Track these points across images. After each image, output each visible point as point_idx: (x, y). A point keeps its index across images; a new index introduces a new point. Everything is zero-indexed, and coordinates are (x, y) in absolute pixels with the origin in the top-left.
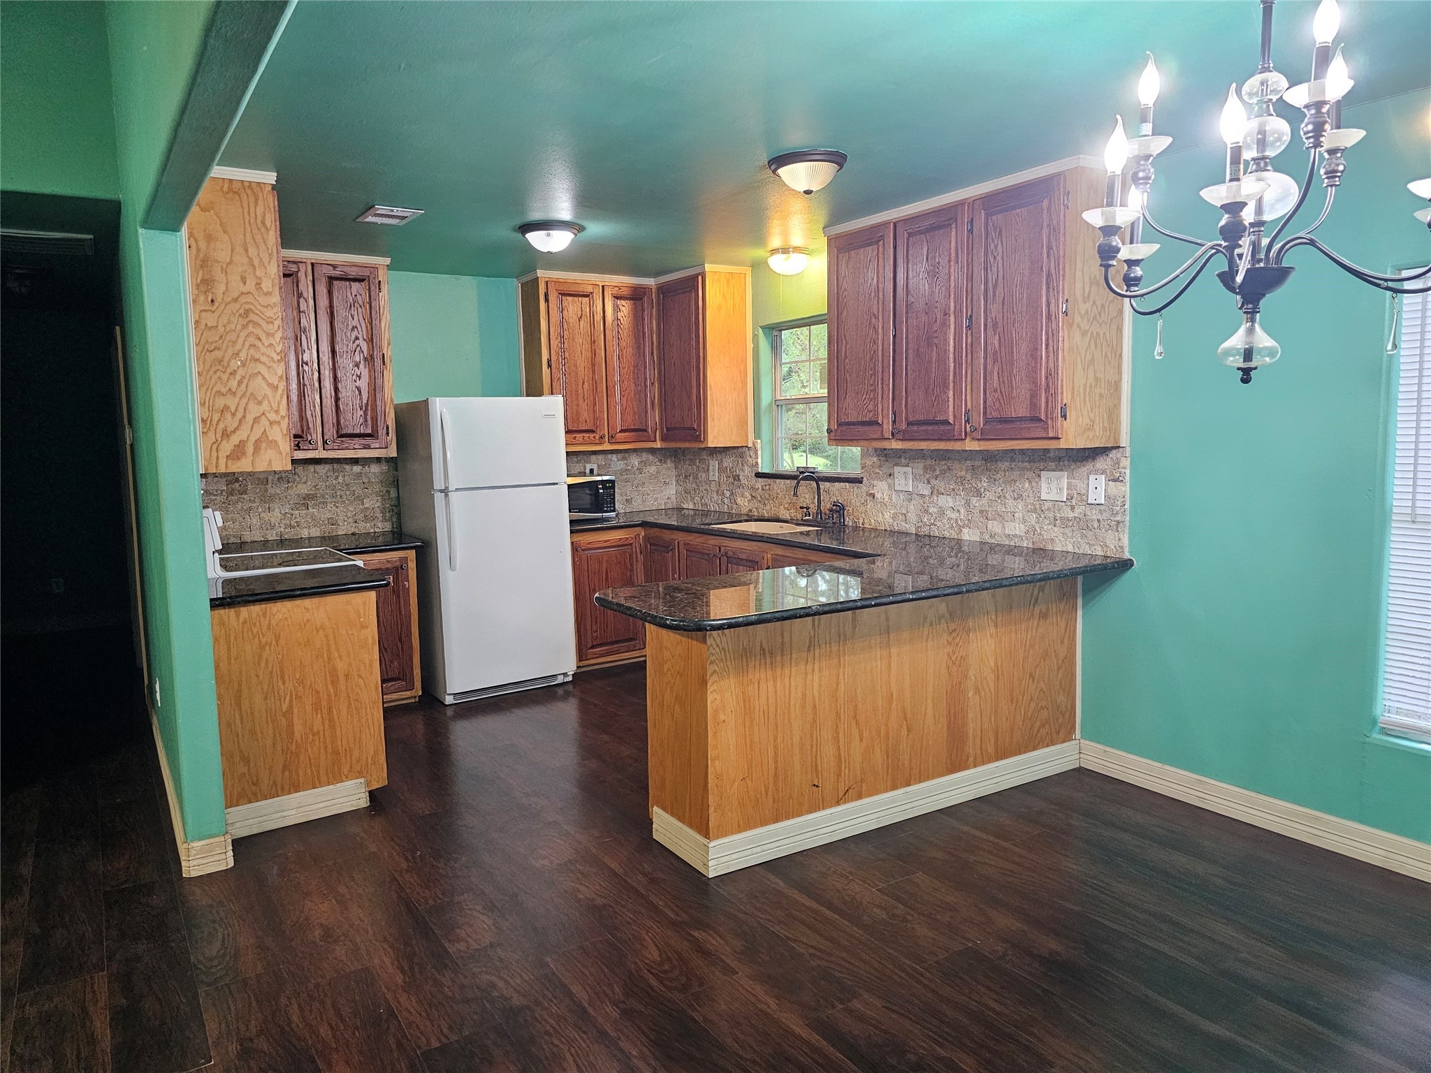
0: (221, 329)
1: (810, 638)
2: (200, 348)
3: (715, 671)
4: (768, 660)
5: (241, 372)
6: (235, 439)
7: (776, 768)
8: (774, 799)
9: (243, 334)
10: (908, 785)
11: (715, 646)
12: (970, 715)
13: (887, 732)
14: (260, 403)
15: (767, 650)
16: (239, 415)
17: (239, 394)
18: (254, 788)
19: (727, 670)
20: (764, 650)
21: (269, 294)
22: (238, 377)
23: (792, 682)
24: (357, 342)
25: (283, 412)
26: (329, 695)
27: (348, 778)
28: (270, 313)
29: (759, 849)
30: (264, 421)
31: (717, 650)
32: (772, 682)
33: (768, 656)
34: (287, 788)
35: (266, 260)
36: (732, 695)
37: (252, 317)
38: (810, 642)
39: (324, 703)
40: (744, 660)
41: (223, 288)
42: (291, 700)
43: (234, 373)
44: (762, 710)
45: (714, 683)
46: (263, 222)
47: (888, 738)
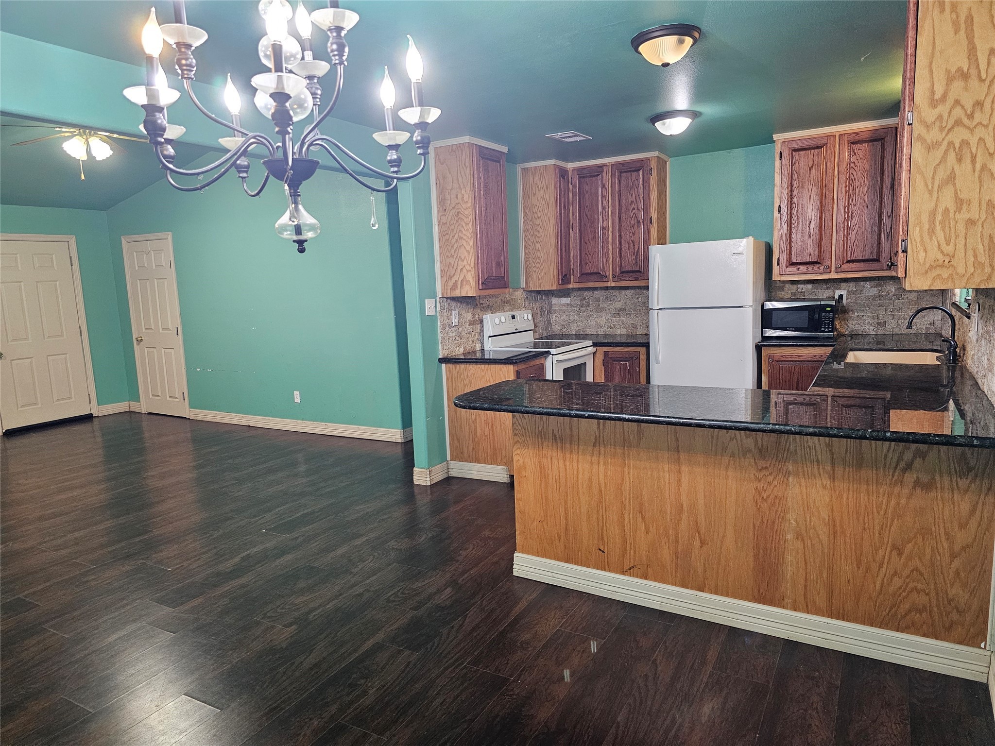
0: (448, 223)
1: (596, 437)
2: (440, 234)
3: (518, 441)
4: (559, 444)
5: (456, 245)
6: (453, 280)
7: (567, 524)
8: (565, 546)
9: (456, 225)
10: (701, 590)
11: (518, 424)
12: (789, 558)
13: (677, 537)
14: (463, 261)
15: (558, 437)
16: (455, 267)
17: (455, 256)
18: (461, 455)
19: (526, 442)
20: (555, 436)
21: (467, 202)
22: (455, 248)
23: (580, 466)
24: (634, 211)
25: (472, 265)
26: (492, 418)
27: (500, 464)
28: (467, 213)
29: (550, 574)
30: (465, 271)
31: (520, 428)
32: (562, 461)
33: (559, 441)
34: (474, 460)
35: (465, 184)
36: (531, 461)
37: (460, 216)
38: (596, 440)
39: (490, 421)
40: (540, 439)
41: (449, 202)
42: (476, 416)
43: (453, 246)
44: (554, 478)
45: (517, 449)
46: (465, 164)
47: (677, 541)
